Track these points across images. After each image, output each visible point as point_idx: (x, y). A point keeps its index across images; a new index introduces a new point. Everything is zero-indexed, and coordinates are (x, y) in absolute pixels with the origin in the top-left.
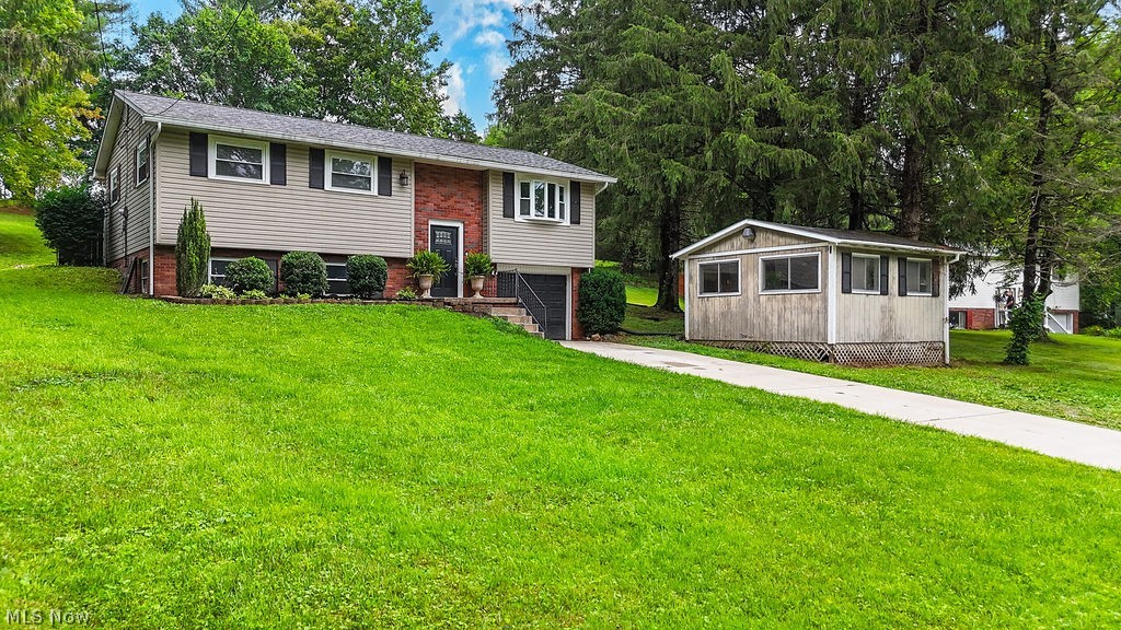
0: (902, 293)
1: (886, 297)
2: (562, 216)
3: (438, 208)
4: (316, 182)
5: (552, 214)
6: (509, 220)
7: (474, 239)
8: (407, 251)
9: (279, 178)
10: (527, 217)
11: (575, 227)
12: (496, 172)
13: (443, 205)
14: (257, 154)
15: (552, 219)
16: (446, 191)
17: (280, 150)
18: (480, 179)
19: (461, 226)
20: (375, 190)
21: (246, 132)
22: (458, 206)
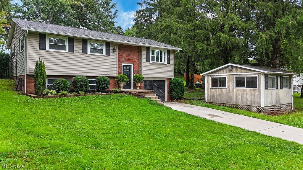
0: (281, 88)
1: (277, 90)
2: (164, 61)
3: (125, 59)
4: (84, 51)
5: (161, 61)
6: (148, 63)
7: (137, 69)
8: (115, 74)
9: (72, 50)
10: (154, 62)
11: (168, 64)
12: (144, 47)
13: (127, 58)
14: (64, 42)
15: (161, 62)
16: (127, 53)
17: (72, 40)
18: (138, 49)
19: (132, 65)
20: (104, 54)
21: (60, 34)
22: (132, 58)
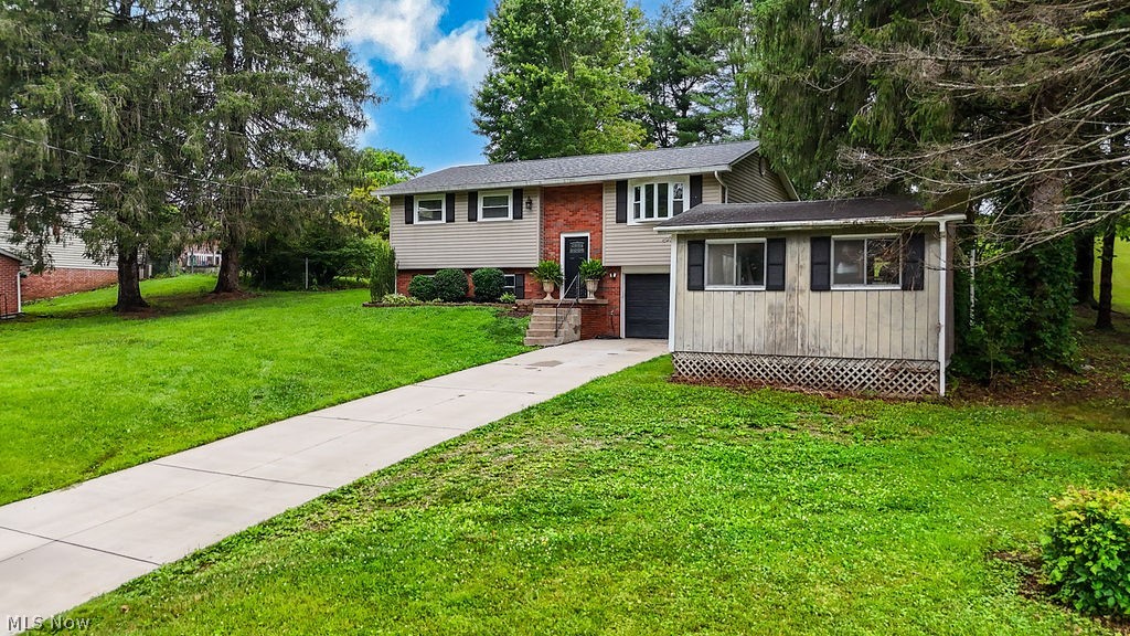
0: (820, 284)
1: (780, 294)
3: (567, 223)
4: (472, 218)
5: (664, 214)
6: (622, 225)
7: (598, 245)
8: (532, 262)
10: (638, 220)
12: (609, 183)
13: (571, 219)
14: (439, 203)
16: (572, 207)
17: (451, 198)
19: (588, 235)
20: (511, 216)
22: (587, 218)
